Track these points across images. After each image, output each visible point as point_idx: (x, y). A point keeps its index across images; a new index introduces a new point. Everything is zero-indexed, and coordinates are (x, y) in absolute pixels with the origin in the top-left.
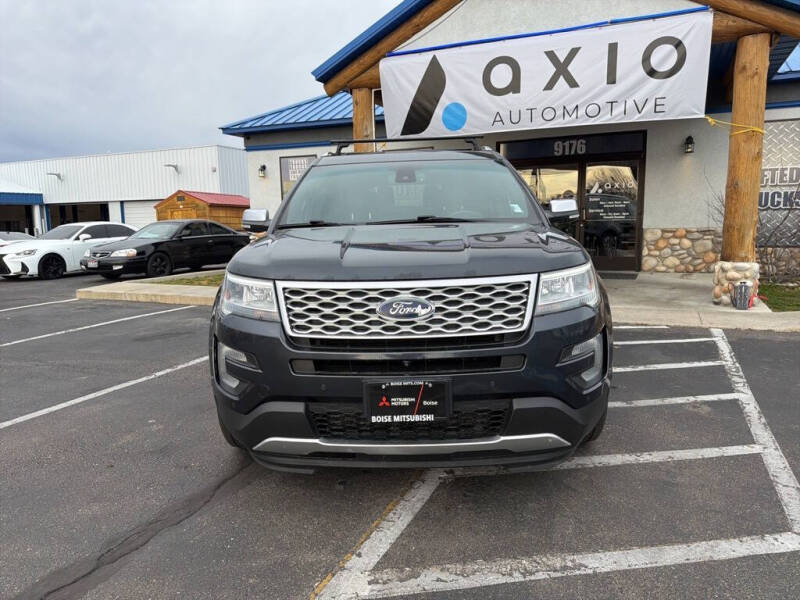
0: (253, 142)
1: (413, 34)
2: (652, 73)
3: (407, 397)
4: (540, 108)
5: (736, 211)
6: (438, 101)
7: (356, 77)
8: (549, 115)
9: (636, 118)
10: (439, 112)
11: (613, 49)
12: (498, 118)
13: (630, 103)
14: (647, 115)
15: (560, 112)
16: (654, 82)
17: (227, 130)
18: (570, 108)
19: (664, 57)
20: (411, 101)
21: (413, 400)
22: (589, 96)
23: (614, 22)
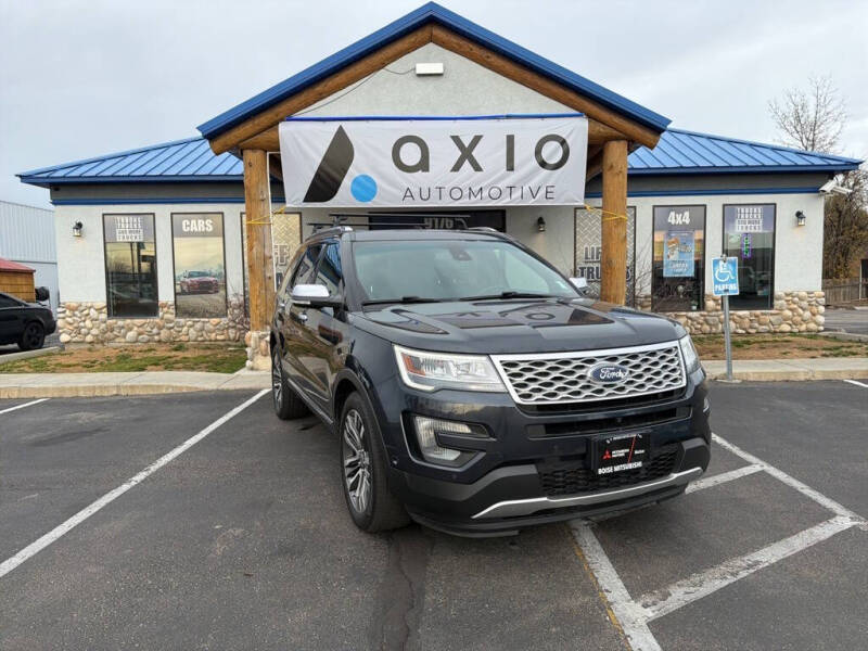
0: (62, 195)
1: (315, 102)
2: (543, 164)
3: (623, 448)
4: (448, 187)
5: (611, 283)
6: (346, 172)
7: (249, 138)
8: (457, 194)
9: (531, 202)
10: (347, 182)
11: (510, 140)
12: (408, 194)
13: (526, 189)
14: (539, 200)
15: (466, 192)
16: (545, 172)
17: (26, 178)
19: (552, 152)
20: (316, 168)
21: (628, 450)
22: (491, 180)
23: (508, 117)
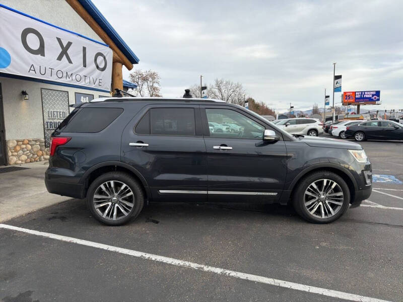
2: (98, 67)
4: (56, 69)
8: (60, 75)
9: (93, 86)
11: (84, 49)
12: (32, 69)
13: (91, 78)
14: (97, 86)
15: (65, 75)
16: (98, 71)
18: (69, 74)
19: (101, 62)
22: (77, 70)
